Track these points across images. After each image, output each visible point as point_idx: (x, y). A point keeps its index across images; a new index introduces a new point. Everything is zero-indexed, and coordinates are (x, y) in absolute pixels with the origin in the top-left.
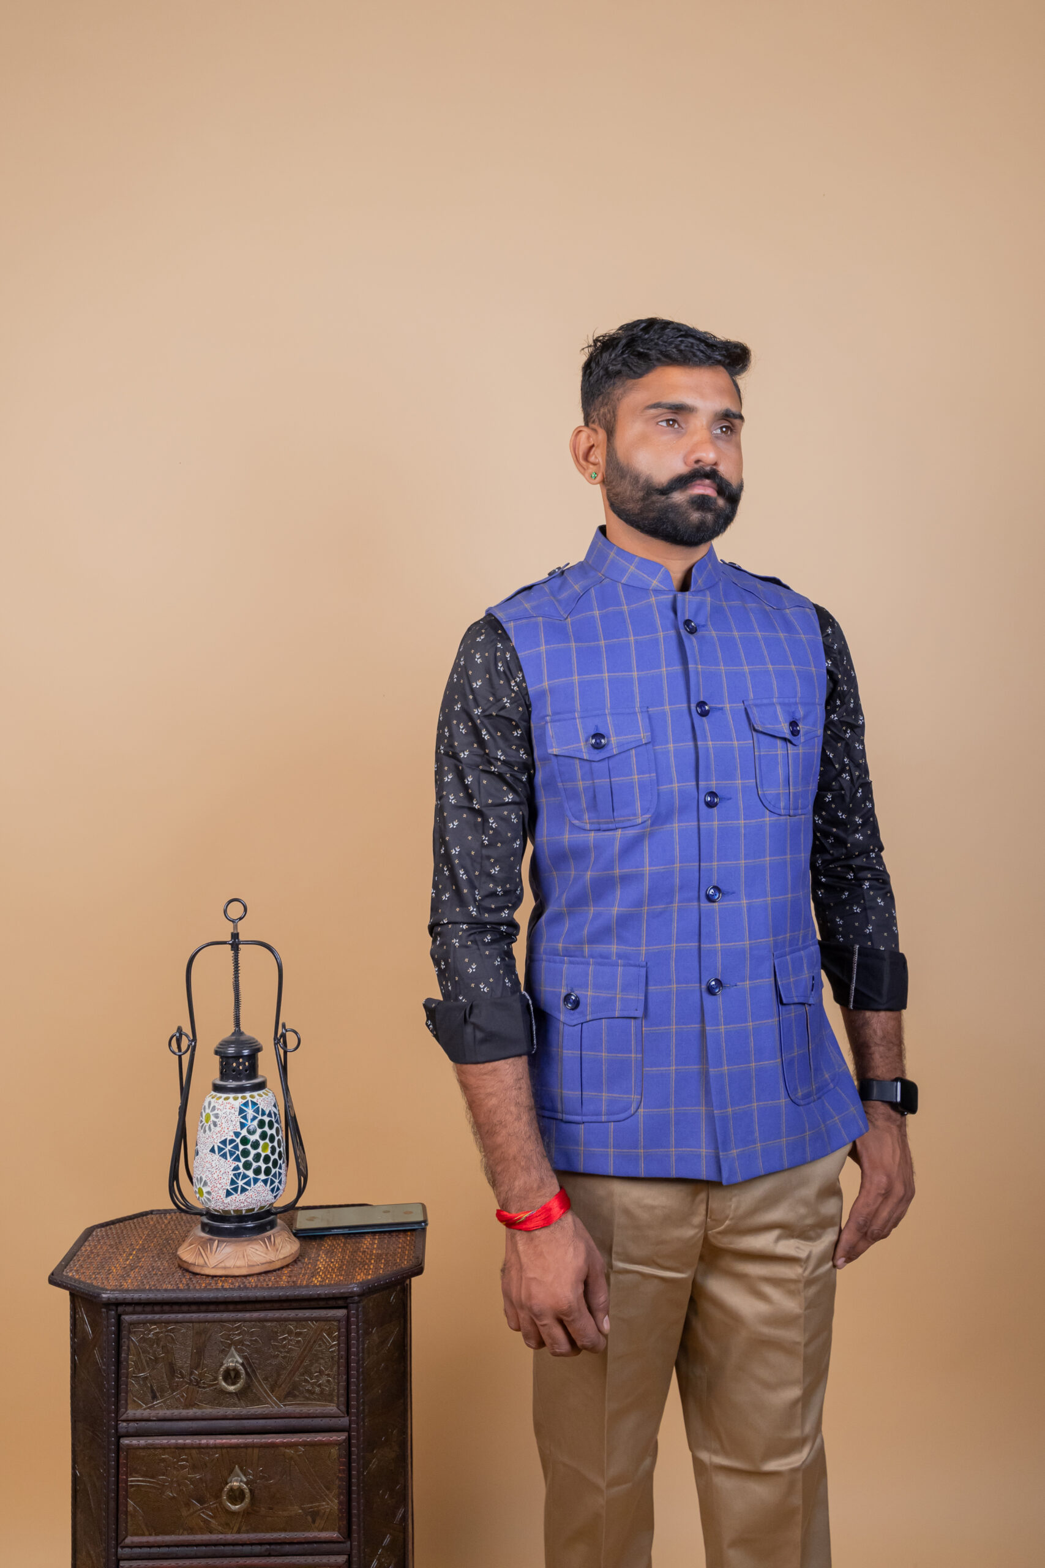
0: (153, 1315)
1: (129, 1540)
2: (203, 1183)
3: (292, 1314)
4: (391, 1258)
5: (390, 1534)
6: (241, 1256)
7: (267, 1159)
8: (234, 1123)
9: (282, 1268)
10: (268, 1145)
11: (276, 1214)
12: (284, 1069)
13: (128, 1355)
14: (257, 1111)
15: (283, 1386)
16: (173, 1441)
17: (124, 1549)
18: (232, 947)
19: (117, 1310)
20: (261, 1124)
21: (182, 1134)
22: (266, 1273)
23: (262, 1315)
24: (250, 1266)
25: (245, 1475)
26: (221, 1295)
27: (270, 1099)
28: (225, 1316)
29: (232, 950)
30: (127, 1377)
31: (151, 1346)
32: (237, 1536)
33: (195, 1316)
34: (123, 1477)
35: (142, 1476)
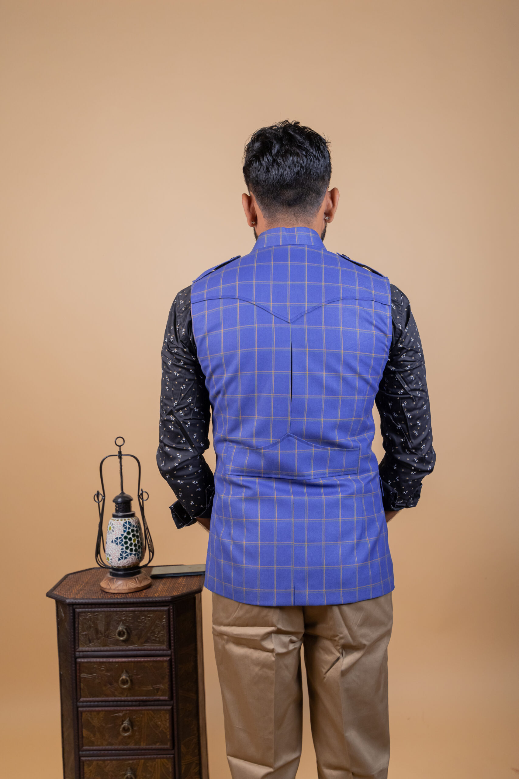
0: (88, 609)
2: (109, 555)
3: (146, 609)
4: (189, 586)
6: (125, 585)
7: (135, 545)
8: (121, 530)
9: (143, 590)
10: (136, 539)
11: (139, 568)
12: (142, 509)
13: (78, 625)
14: (130, 525)
15: (143, 638)
16: (98, 660)
17: (80, 703)
18: (119, 457)
19: (73, 607)
20: (133, 531)
21: (101, 535)
22: (136, 592)
23: (133, 609)
24: (129, 589)
25: (129, 674)
26: (116, 601)
27: (136, 520)
28: (118, 609)
30: (78, 634)
31: (88, 621)
32: (126, 698)
33: (105, 609)
34: (78, 674)
35: (86, 674)
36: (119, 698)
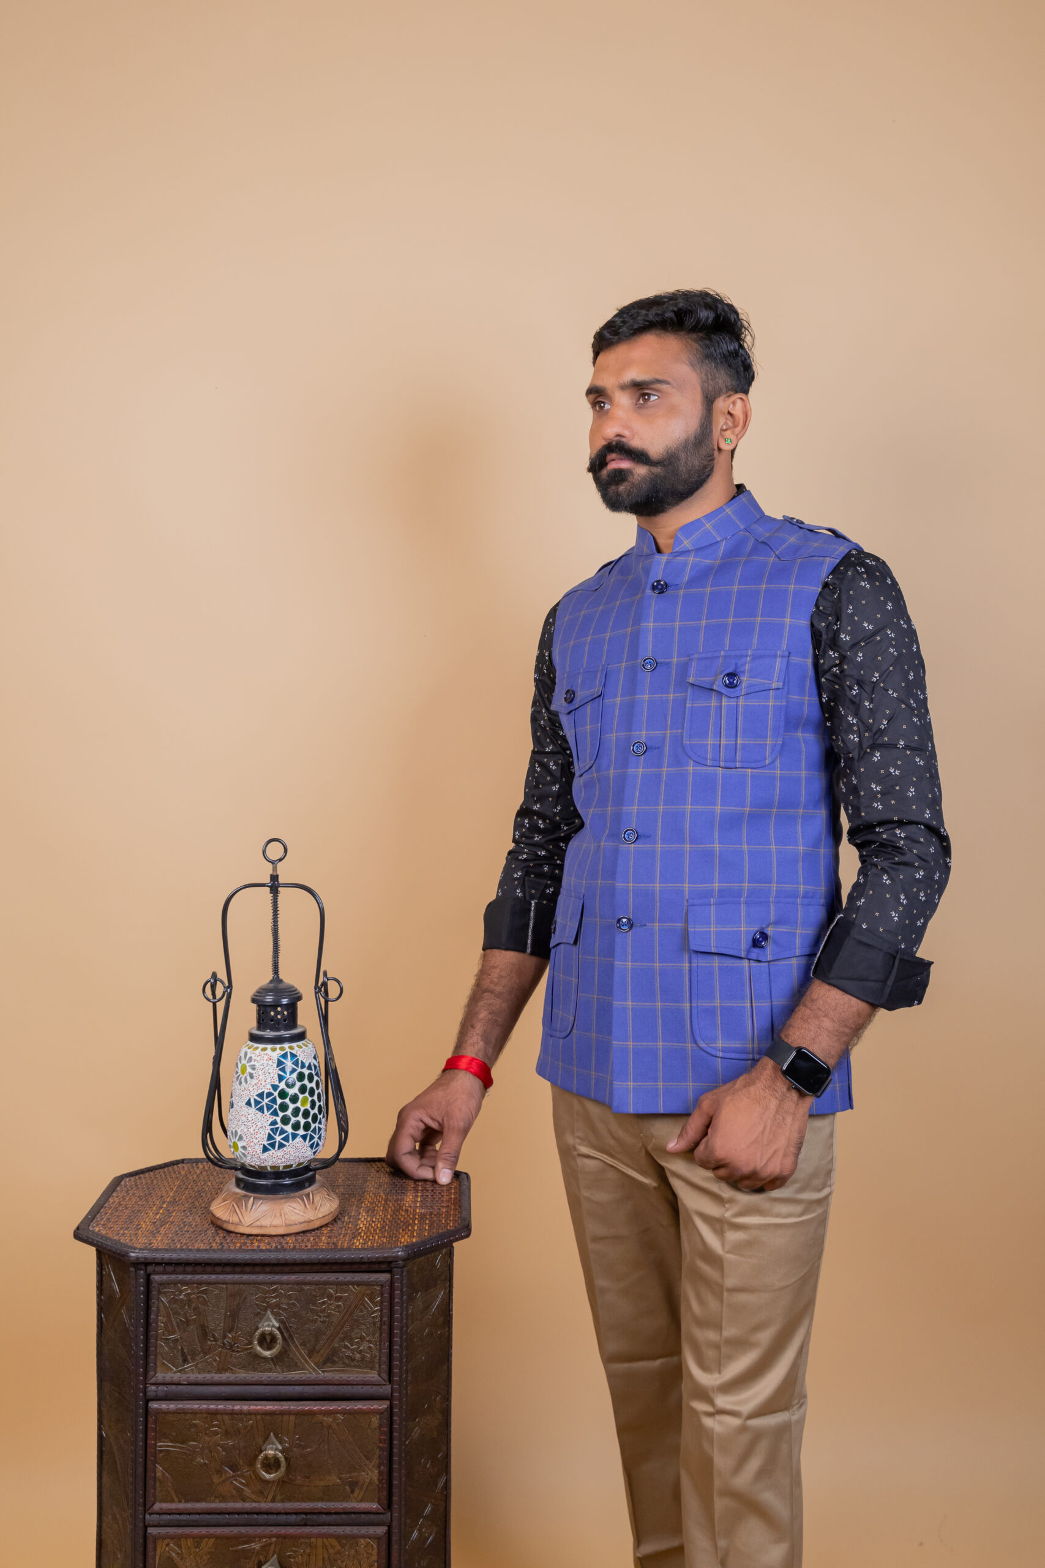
0: (185, 1276)
1: (157, 1506)
2: (238, 1137)
3: (332, 1277)
4: (435, 1219)
5: (432, 1504)
6: (278, 1214)
7: (306, 1114)
8: (272, 1075)
9: (322, 1227)
10: (308, 1099)
11: (315, 1170)
12: (324, 1019)
13: (157, 1316)
14: (296, 1063)
15: (321, 1351)
16: (205, 1406)
17: (152, 1516)
18: (271, 890)
19: (146, 1270)
20: (301, 1077)
21: (215, 1085)
22: (304, 1232)
23: (300, 1277)
24: (287, 1225)
25: (280, 1443)
26: (257, 1256)
27: (309, 1050)
28: (261, 1278)
29: (271, 893)
30: (156, 1340)
31: (182, 1307)
32: (271, 1505)
33: (229, 1277)
34: (151, 1442)
35: (171, 1442)
36: (254, 1505)
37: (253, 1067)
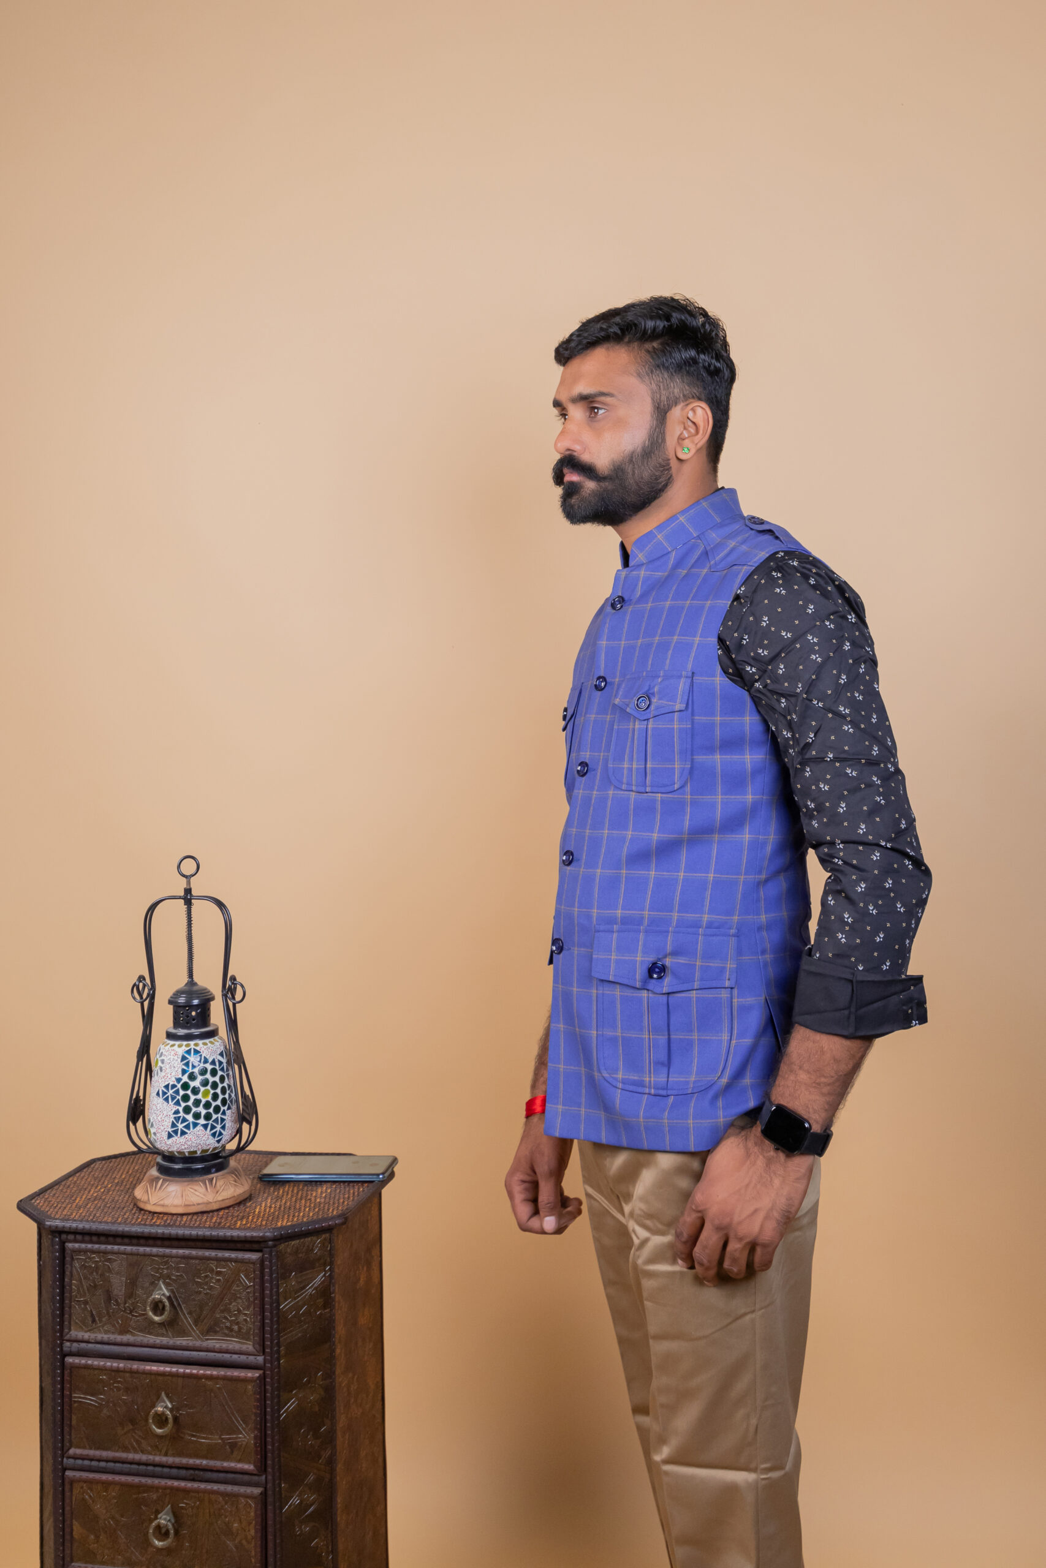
0: (93, 1245)
1: (72, 1451)
3: (212, 1253)
5: (315, 1473)
6: (180, 1195)
7: (207, 1105)
8: (176, 1069)
10: (209, 1091)
11: (224, 1157)
12: (232, 1024)
13: (71, 1280)
14: (199, 1058)
15: (205, 1321)
16: (109, 1364)
17: (68, 1460)
18: (185, 902)
19: (62, 1238)
20: (204, 1071)
23: (187, 1252)
24: (186, 1206)
25: (171, 1402)
26: (148, 1230)
27: (215, 1047)
28: (154, 1250)
29: (185, 905)
30: (70, 1301)
31: (91, 1273)
32: (164, 1459)
33: (129, 1248)
34: (67, 1393)
35: (84, 1394)
36: (151, 1457)
37: (163, 1061)
